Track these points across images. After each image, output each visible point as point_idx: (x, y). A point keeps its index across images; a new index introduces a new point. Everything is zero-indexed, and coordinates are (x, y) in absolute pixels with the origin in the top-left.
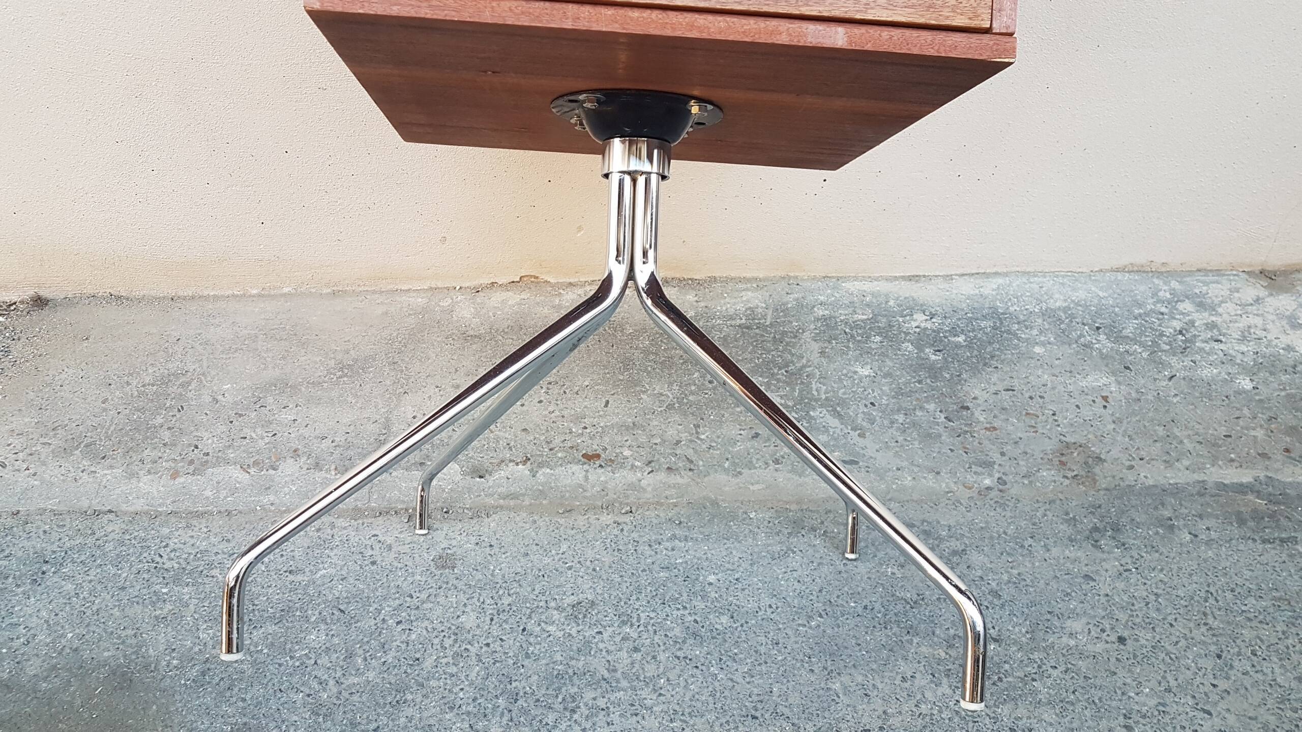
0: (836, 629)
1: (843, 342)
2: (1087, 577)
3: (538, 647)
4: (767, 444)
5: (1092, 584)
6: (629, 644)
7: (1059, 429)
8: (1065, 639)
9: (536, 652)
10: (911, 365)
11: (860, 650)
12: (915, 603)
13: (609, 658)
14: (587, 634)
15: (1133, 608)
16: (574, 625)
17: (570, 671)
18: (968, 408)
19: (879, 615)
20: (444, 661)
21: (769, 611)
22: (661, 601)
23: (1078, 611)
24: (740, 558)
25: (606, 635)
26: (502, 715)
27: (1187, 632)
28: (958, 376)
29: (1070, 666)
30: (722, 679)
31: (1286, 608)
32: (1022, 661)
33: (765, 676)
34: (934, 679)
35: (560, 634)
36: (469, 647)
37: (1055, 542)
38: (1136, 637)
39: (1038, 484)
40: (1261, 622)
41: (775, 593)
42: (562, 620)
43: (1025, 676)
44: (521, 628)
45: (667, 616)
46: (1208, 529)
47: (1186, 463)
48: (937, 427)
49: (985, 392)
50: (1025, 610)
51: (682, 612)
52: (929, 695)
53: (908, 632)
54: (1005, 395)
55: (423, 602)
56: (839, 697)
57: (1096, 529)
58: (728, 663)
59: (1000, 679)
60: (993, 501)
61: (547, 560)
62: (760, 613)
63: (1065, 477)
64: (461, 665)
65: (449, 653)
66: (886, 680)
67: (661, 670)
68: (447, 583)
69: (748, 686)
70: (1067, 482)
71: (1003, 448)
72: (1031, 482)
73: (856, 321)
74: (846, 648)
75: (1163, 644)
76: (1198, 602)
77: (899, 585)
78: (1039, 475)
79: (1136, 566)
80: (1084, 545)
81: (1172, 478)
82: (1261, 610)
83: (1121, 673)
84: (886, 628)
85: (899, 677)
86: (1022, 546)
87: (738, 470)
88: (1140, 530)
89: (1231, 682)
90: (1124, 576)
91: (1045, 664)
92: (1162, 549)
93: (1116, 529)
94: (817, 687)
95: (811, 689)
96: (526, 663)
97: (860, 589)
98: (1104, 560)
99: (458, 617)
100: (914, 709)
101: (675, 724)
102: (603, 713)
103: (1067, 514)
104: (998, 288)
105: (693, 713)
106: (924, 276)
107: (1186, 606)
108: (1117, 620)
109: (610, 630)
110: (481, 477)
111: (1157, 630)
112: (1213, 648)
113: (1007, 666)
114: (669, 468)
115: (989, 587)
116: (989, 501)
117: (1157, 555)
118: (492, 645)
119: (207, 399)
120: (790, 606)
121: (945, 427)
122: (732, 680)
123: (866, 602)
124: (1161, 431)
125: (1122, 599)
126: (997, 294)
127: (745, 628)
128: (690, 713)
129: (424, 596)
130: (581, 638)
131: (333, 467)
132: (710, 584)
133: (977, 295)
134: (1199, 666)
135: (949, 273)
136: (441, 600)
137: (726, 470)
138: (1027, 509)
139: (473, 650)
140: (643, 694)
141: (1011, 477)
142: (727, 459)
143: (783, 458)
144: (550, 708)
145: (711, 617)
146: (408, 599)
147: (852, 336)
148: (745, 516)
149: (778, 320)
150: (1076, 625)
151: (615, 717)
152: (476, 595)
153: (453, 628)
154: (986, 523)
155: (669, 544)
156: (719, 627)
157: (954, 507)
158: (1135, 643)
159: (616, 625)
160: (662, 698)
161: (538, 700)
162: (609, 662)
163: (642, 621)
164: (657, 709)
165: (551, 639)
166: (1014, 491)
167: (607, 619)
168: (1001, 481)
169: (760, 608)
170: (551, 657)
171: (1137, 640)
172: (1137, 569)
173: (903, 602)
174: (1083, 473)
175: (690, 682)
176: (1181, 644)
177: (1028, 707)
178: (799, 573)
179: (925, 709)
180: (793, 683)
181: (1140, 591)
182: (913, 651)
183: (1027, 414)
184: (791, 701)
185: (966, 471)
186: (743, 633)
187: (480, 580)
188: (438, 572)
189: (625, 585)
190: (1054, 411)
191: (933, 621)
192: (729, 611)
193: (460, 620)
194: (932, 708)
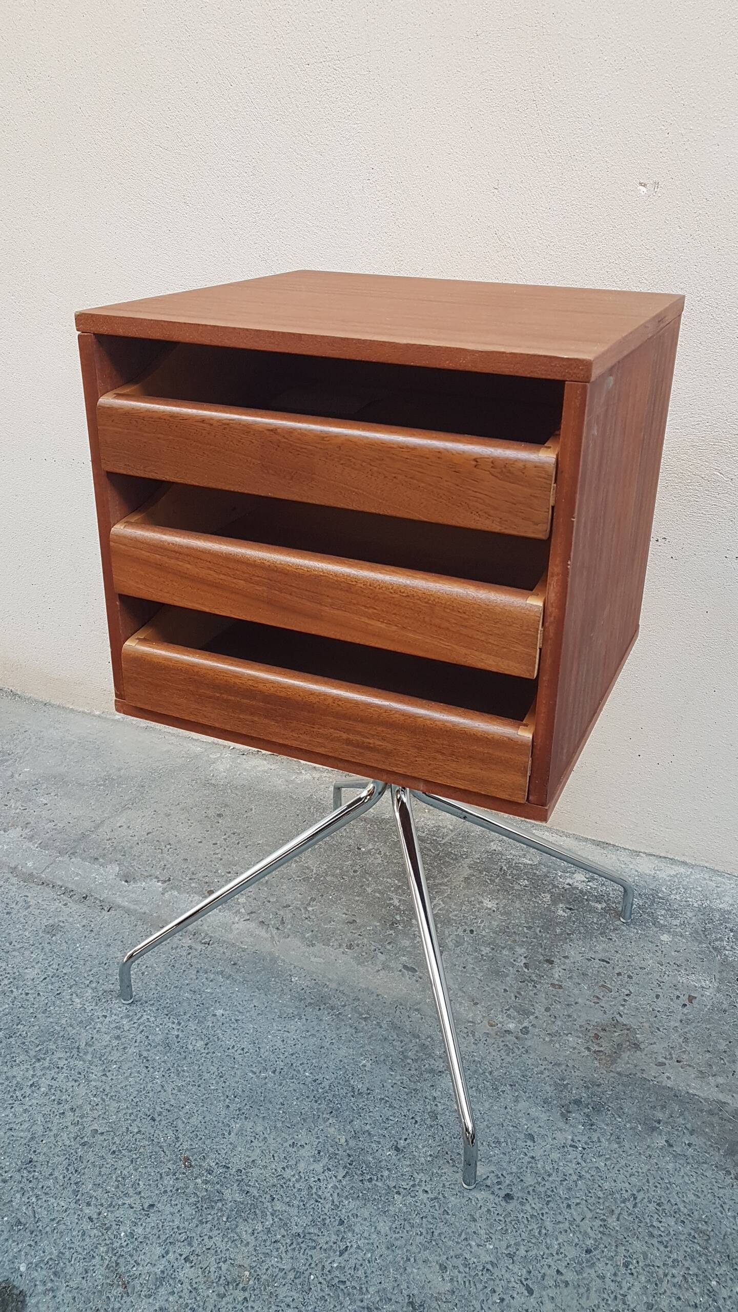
0: (276, 1086)
1: (491, 876)
2: (531, 1137)
3: (57, 1008)
4: (353, 931)
5: (529, 1143)
6: (117, 1032)
7: (622, 1008)
9: (53, 1012)
10: (534, 913)
11: (280, 1109)
12: (359, 1094)
13: (96, 1036)
14: (96, 1014)
15: (546, 1178)
16: (94, 1004)
17: (62, 1034)
18: (551, 962)
19: (320, 1090)
21: (240, 1051)
22: (167, 1013)
24: (255, 1006)
25: (107, 1020)
27: (578, 1219)
28: (568, 934)
29: (441, 1196)
30: (157, 1083)
31: (701, 1243)
32: (402, 1175)
33: (190, 1095)
34: (317, 1156)
35: (79, 1006)
36: (15, 990)
37: (530, 1097)
38: (525, 1201)
39: (557, 1045)
40: (661, 1242)
41: (256, 1042)
42: (90, 998)
43: (395, 1187)
44: (58, 992)
45: (161, 1024)
46: (689, 1145)
47: (720, 1080)
48: (511, 968)
49: (581, 955)
51: (174, 1026)
52: (302, 1166)
53: (332, 1112)
54: (596, 964)
55: (14, 950)
56: (230, 1134)
57: (578, 1102)
58: (172, 1075)
59: (370, 1180)
60: (503, 1044)
62: (230, 1051)
63: (588, 1049)
66: (279, 1139)
67: (121, 1059)
68: (40, 944)
69: (171, 1096)
70: (587, 1053)
71: (552, 1005)
72: (551, 1041)
73: (519, 863)
74: (271, 1102)
75: (544, 1218)
76: (615, 1199)
77: (360, 1076)
78: (565, 1038)
79: (586, 1147)
80: (554, 1110)
81: (695, 1088)
82: (672, 1233)
83: (481, 1223)
84: (316, 1102)
85: (291, 1142)
86: (496, 1089)
87: (314, 942)
88: (620, 1120)
89: (580, 1277)
90: (566, 1150)
91: (420, 1186)
92: (626, 1143)
93: (598, 1109)
94: (221, 1119)
95: (214, 1119)
96: (39, 1016)
97: (325, 1065)
98: (561, 1130)
100: (279, 1170)
101: (95, 1099)
102: (57, 1070)
103: (563, 1079)
104: (676, 876)
105: (114, 1098)
106: (614, 846)
107: (599, 1198)
108: (522, 1180)
109: (114, 1017)
110: (126, 881)
111: (551, 1204)
112: (590, 1242)
113: (386, 1173)
114: (263, 922)
115: (434, 1108)
116: (500, 1042)
117: (616, 1146)
118: (30, 995)
119: (9, 773)
120: (257, 1055)
121: (518, 971)
122: (163, 1087)
123: (320, 1077)
124: (723, 1046)
125: (544, 1167)
126: (669, 881)
127: (208, 1056)
128: (111, 1096)
129: (19, 946)
130: (90, 1014)
131: (39, 842)
132: (215, 1015)
133: (650, 875)
134: (562, 1250)
135: (638, 850)
136: (27, 953)
137: (303, 938)
138: (529, 1062)
139: (16, 993)
140: (94, 1069)
141: (537, 1030)
142: (312, 931)
143: (358, 945)
144: (27, 1051)
145: (192, 1038)
146: (8, 944)
147: (505, 874)
148: (288, 978)
149: (453, 843)
151: (61, 1077)
152: (50, 959)
153: (17, 974)
154: (482, 1058)
155: (212, 976)
156: (191, 1047)
157: (465, 1035)
158: (519, 1206)
159: (120, 1016)
160: (104, 1078)
161: (24, 1043)
162: (93, 1038)
163: (141, 1020)
164: (93, 1083)
165: (70, 1007)
166: (529, 1043)
167: (119, 1009)
168: (525, 1031)
169: (233, 1047)
170: (59, 1019)
171: (522, 1204)
172: (584, 1149)
173: (350, 1089)
174: (608, 1052)
175: (133, 1075)
176: (561, 1225)
177: (373, 1211)
178: (289, 1035)
179: (288, 1173)
180: (205, 1109)
181: (567, 1168)
182: (321, 1127)
183: (603, 986)
184: (190, 1121)
185: (502, 1011)
186: (203, 1059)
187: (62, 950)
188: (41, 934)
189: (154, 991)
190: (631, 992)
191: (360, 1113)
192: (209, 1039)
193: (26, 971)
194: (294, 1175)
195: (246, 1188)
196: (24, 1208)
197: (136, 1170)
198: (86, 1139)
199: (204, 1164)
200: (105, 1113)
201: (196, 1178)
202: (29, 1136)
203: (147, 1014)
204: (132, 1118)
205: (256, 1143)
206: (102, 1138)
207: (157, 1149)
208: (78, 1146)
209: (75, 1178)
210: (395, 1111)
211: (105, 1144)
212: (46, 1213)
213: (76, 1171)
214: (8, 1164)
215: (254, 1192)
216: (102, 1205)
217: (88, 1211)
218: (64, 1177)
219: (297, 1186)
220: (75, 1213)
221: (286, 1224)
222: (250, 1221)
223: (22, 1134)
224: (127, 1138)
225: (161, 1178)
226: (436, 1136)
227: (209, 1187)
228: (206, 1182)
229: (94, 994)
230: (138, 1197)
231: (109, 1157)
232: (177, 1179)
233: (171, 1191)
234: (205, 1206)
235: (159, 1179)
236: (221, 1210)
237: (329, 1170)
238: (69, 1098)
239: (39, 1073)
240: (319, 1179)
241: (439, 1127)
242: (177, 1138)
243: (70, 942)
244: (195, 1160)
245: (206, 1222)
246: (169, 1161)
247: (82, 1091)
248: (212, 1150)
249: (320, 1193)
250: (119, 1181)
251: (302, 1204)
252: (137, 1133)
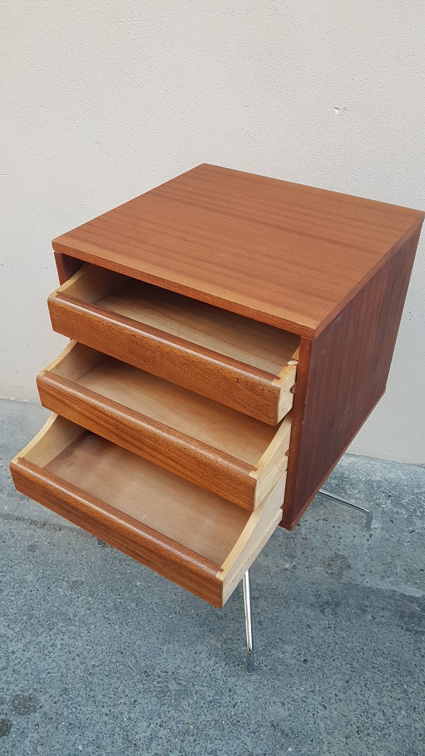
0: (179, 621)
2: (309, 626)
3: (51, 597)
5: (309, 630)
6: (87, 606)
7: (338, 546)
8: (279, 654)
9: (49, 599)
11: (184, 634)
12: (222, 618)
13: (77, 610)
14: (73, 597)
15: (321, 647)
16: (70, 591)
17: (58, 612)
19: (202, 620)
20: (11, 593)
21: (155, 605)
22: (111, 589)
23: (294, 642)
25: (80, 599)
26: (23, 623)
27: (339, 666)
29: (274, 667)
30: (118, 632)
31: (396, 667)
33: (137, 635)
34: (209, 657)
35: (62, 594)
36: (23, 590)
37: (304, 604)
38: (313, 661)
39: (312, 573)
40: (378, 670)
41: (162, 598)
42: (67, 587)
44: (48, 587)
45: (110, 597)
46: (383, 616)
47: (391, 579)
48: (280, 532)
49: (313, 518)
50: (270, 635)
51: (117, 596)
52: (203, 663)
53: (210, 631)
54: (321, 522)
55: (15, 565)
56: (163, 653)
57: (327, 603)
58: (124, 625)
59: (238, 665)
60: (285, 576)
61: (74, 558)
62: (150, 606)
63: (327, 572)
64: (17, 597)
65: (15, 590)
66: (188, 651)
67: (95, 621)
68: (29, 558)
69: (127, 638)
70: (326, 575)
71: (305, 550)
72: (308, 571)
74: (178, 631)
75: (324, 669)
76: (354, 652)
78: (315, 568)
79: (335, 626)
80: (317, 609)
81: (380, 585)
82: (383, 665)
83: (296, 677)
84: (201, 627)
85: (194, 652)
86: (287, 603)
88: (348, 609)
89: (346, 696)
90: (327, 630)
91: (263, 663)
92: (354, 621)
93: (337, 605)
94: (156, 646)
95: (153, 646)
96: (42, 603)
97: (200, 605)
98: (322, 620)
99: (26, 575)
100: (192, 668)
101: (88, 647)
102: (62, 634)
103: (318, 591)
104: (351, 463)
107: (347, 653)
108: (310, 651)
109: (83, 597)
111: (326, 661)
112: (347, 677)
115: (260, 619)
116: (283, 576)
117: (349, 623)
118: (33, 592)
120: (165, 605)
122: (121, 633)
123: (199, 612)
124: (389, 559)
125: (318, 641)
126: (349, 467)
127: (140, 611)
128: (96, 644)
129: (17, 562)
130: (70, 598)
131: (7, 493)
132: (136, 586)
134: (335, 684)
136: (23, 565)
138: (300, 584)
139: (25, 592)
140: (82, 630)
141: (300, 566)
144: (43, 626)
145: (128, 602)
146: (10, 562)
150: (288, 648)
151: (66, 637)
152: (37, 567)
153: (22, 580)
154: (276, 587)
155: (128, 562)
156: (129, 607)
157: (265, 575)
158: (311, 665)
159: (87, 595)
160: (89, 634)
161: (39, 621)
162: (76, 611)
163: (98, 597)
164: (84, 638)
165: (58, 595)
166: (298, 574)
167: (85, 592)
168: (294, 567)
169: (151, 603)
170: (54, 603)
171: (312, 663)
172: (335, 628)
173: (216, 616)
174: (337, 573)
175: (104, 630)
176: (333, 671)
177: (243, 681)
178: (178, 590)
179: (198, 669)
180: (147, 642)
181: (329, 640)
182: (207, 641)
183: (327, 535)
184: (141, 650)
185: (281, 558)
186: (138, 613)
187: (42, 560)
188: (27, 552)
189: (100, 577)
190: (341, 536)
191: (224, 629)
192: (137, 601)
193: (26, 577)
194: (201, 670)
195: (180, 682)
196: (70, 716)
197: (121, 683)
198: (90, 671)
199: (155, 673)
200: (96, 654)
201: (153, 681)
202: (60, 675)
203: (101, 592)
204: (111, 654)
205: (177, 656)
206: (98, 669)
207: (129, 669)
208: (87, 675)
209: (92, 694)
210: (241, 624)
211: (101, 671)
212: (83, 716)
213: (91, 690)
214: (54, 693)
215: (184, 683)
216: (110, 706)
217: (104, 711)
218: (86, 695)
219: (204, 675)
220: (98, 713)
221: (203, 697)
222: (186, 699)
223: (56, 675)
224: (111, 666)
225: (136, 685)
226: (264, 634)
227: (161, 685)
228: (158, 682)
229: (68, 585)
230: (127, 698)
231: (105, 678)
232: (144, 684)
233: (143, 691)
234: (162, 696)
235: (134, 685)
236: (170, 696)
237: (217, 663)
238: (74, 649)
239: (53, 638)
240: (213, 669)
241: (265, 629)
242: (137, 661)
243: (44, 555)
244: (150, 671)
245: (165, 704)
246: (137, 675)
247: (79, 643)
248: (156, 663)
249: (216, 677)
250: (114, 691)
251: (208, 684)
252: (116, 662)
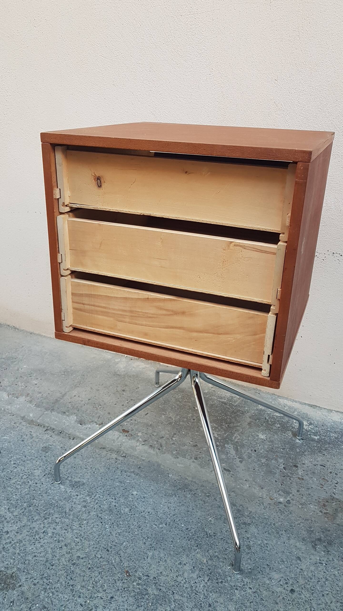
0: (168, 532)
1: (261, 422)
2: (299, 558)
3: (52, 491)
4: (197, 451)
5: (298, 562)
6: (84, 504)
7: (334, 490)
8: (265, 579)
9: (50, 493)
10: (285, 441)
11: (171, 544)
12: (210, 536)
13: (74, 506)
14: (73, 494)
15: (310, 580)
16: (71, 489)
17: (56, 504)
18: (297, 467)
19: (190, 534)
20: (19, 483)
21: (147, 514)
22: (108, 493)
23: (282, 570)
24: (152, 490)
25: (79, 497)
26: (22, 509)
27: (329, 602)
28: (303, 452)
29: (258, 591)
30: (107, 531)
32: (237, 579)
33: (125, 537)
34: (193, 569)
35: (63, 490)
36: (30, 481)
37: (295, 537)
38: (301, 593)
39: (305, 510)
41: (155, 508)
42: (68, 485)
43: (234, 586)
45: (106, 499)
48: (277, 470)
49: (311, 463)
50: (257, 560)
51: (113, 500)
52: (186, 575)
53: (197, 546)
54: (319, 467)
55: (28, 460)
56: (147, 558)
57: (320, 540)
58: (115, 526)
59: (222, 582)
60: (278, 509)
61: (81, 462)
62: (142, 513)
63: (321, 511)
64: (23, 486)
65: (22, 481)
66: (173, 561)
67: (88, 518)
68: (41, 457)
69: (115, 538)
70: (320, 514)
71: (300, 489)
72: (302, 507)
73: (274, 416)
74: (166, 541)
75: (312, 602)
77: (209, 526)
78: (309, 506)
79: (327, 563)
80: (308, 544)
83: (281, 605)
84: (189, 540)
85: (179, 562)
86: (278, 533)
87: (178, 456)
90: (317, 565)
91: (247, 585)
93: (330, 543)
94: (142, 550)
95: (139, 550)
96: (44, 495)
97: (191, 521)
98: (313, 555)
99: (35, 470)
100: (175, 577)
101: (77, 540)
102: (56, 524)
103: (311, 528)
105: (86, 539)
106: (319, 407)
107: (338, 591)
108: (298, 582)
109: (82, 496)
110: (81, 424)
111: (314, 595)
113: (229, 579)
114: (151, 446)
115: (249, 543)
116: (277, 508)
118: (38, 484)
119: (16, 368)
120: (156, 516)
121: (281, 471)
122: (111, 533)
123: (189, 527)
125: (308, 575)
127: (132, 516)
128: (85, 538)
129: (30, 458)
130: (70, 494)
131: (35, 404)
132: (132, 495)
133: (339, 422)
135: (331, 409)
136: (34, 462)
137: (172, 454)
138: (293, 518)
139: (30, 483)
140: (75, 524)
141: (294, 502)
142: (177, 450)
143: (200, 458)
144: (39, 514)
145: (122, 507)
146: (24, 457)
147: (268, 421)
148: (167, 475)
149: (240, 405)
150: (276, 576)
151: (58, 528)
152: (46, 465)
153: (30, 473)
154: (269, 517)
155: (129, 474)
156: (122, 512)
157: (259, 505)
158: (298, 596)
159: (85, 495)
160: (80, 528)
161: (37, 510)
162: (72, 507)
163: (96, 497)
164: (75, 531)
165: (59, 490)
166: (291, 509)
167: (84, 491)
168: (289, 502)
169: (144, 511)
170: (54, 497)
171: (300, 594)
172: (326, 564)
173: (205, 533)
174: (331, 513)
175: (95, 527)
176: (321, 606)
177: (225, 599)
178: (171, 505)
179: (179, 579)
180: (134, 545)
181: (320, 575)
182: (193, 554)
183: (324, 479)
184: (127, 551)
185: (276, 492)
186: (130, 518)
187: (52, 460)
188: (40, 452)
189: (100, 482)
190: (338, 482)
191: (212, 546)
192: (131, 507)
193: (35, 471)
194: (182, 580)
195: (160, 587)
196: (46, 599)
197: (102, 578)
198: (74, 561)
199: (137, 575)
200: (83, 547)
201: (133, 582)
202: (45, 560)
203: (99, 494)
204: (97, 549)
205: (161, 563)
206: (83, 561)
207: (112, 566)
208: (71, 565)
209: (71, 582)
210: (229, 545)
211: (85, 564)
212: (58, 602)
213: (71, 579)
214: (35, 575)
215: (164, 589)
216: (86, 597)
217: (79, 601)
218: (65, 582)
219: (185, 585)
220: (73, 602)
221: (182, 607)
222: (163, 605)
223: (41, 559)
224: (95, 560)
225: (115, 582)
226: (252, 558)
227: (140, 587)
228: (138, 584)
229: (70, 484)
230: (104, 593)
231: (87, 571)
232: (124, 583)
233: (121, 589)
234: (140, 597)
235: (114, 582)
236: (147, 599)
237: (200, 577)
238: (63, 539)
239: (47, 526)
240: (196, 582)
241: (253, 553)
242: (121, 560)
243: (55, 456)
244: (132, 572)
245: (141, 606)
246: (118, 573)
247: (69, 535)
248: (139, 566)
249: (197, 589)
250: (94, 584)
251: (188, 595)
252: (100, 558)
